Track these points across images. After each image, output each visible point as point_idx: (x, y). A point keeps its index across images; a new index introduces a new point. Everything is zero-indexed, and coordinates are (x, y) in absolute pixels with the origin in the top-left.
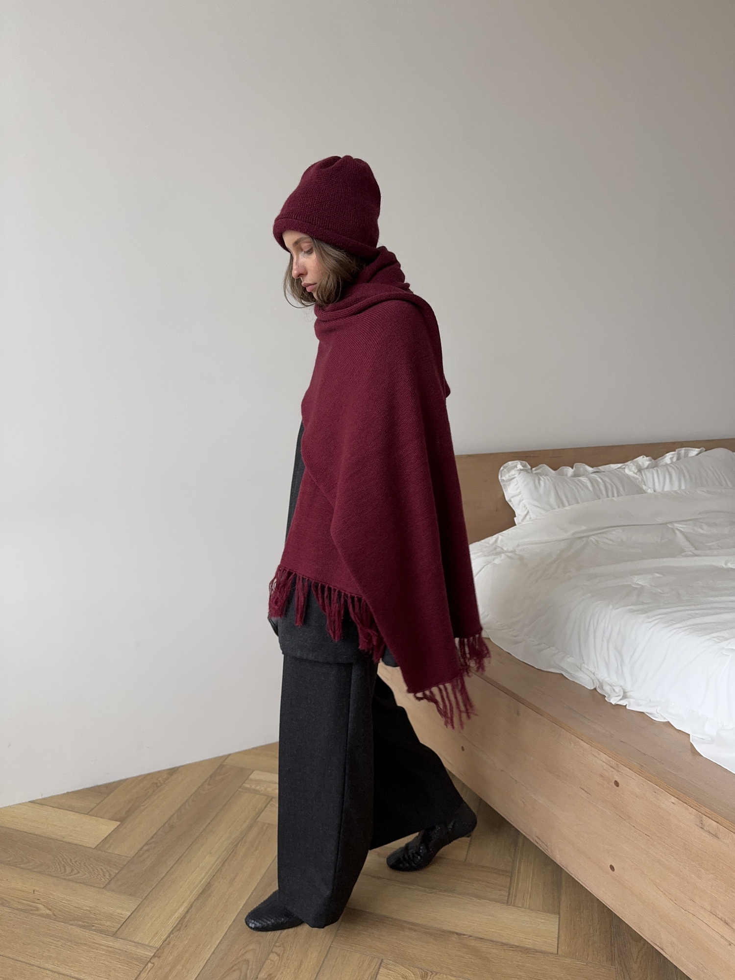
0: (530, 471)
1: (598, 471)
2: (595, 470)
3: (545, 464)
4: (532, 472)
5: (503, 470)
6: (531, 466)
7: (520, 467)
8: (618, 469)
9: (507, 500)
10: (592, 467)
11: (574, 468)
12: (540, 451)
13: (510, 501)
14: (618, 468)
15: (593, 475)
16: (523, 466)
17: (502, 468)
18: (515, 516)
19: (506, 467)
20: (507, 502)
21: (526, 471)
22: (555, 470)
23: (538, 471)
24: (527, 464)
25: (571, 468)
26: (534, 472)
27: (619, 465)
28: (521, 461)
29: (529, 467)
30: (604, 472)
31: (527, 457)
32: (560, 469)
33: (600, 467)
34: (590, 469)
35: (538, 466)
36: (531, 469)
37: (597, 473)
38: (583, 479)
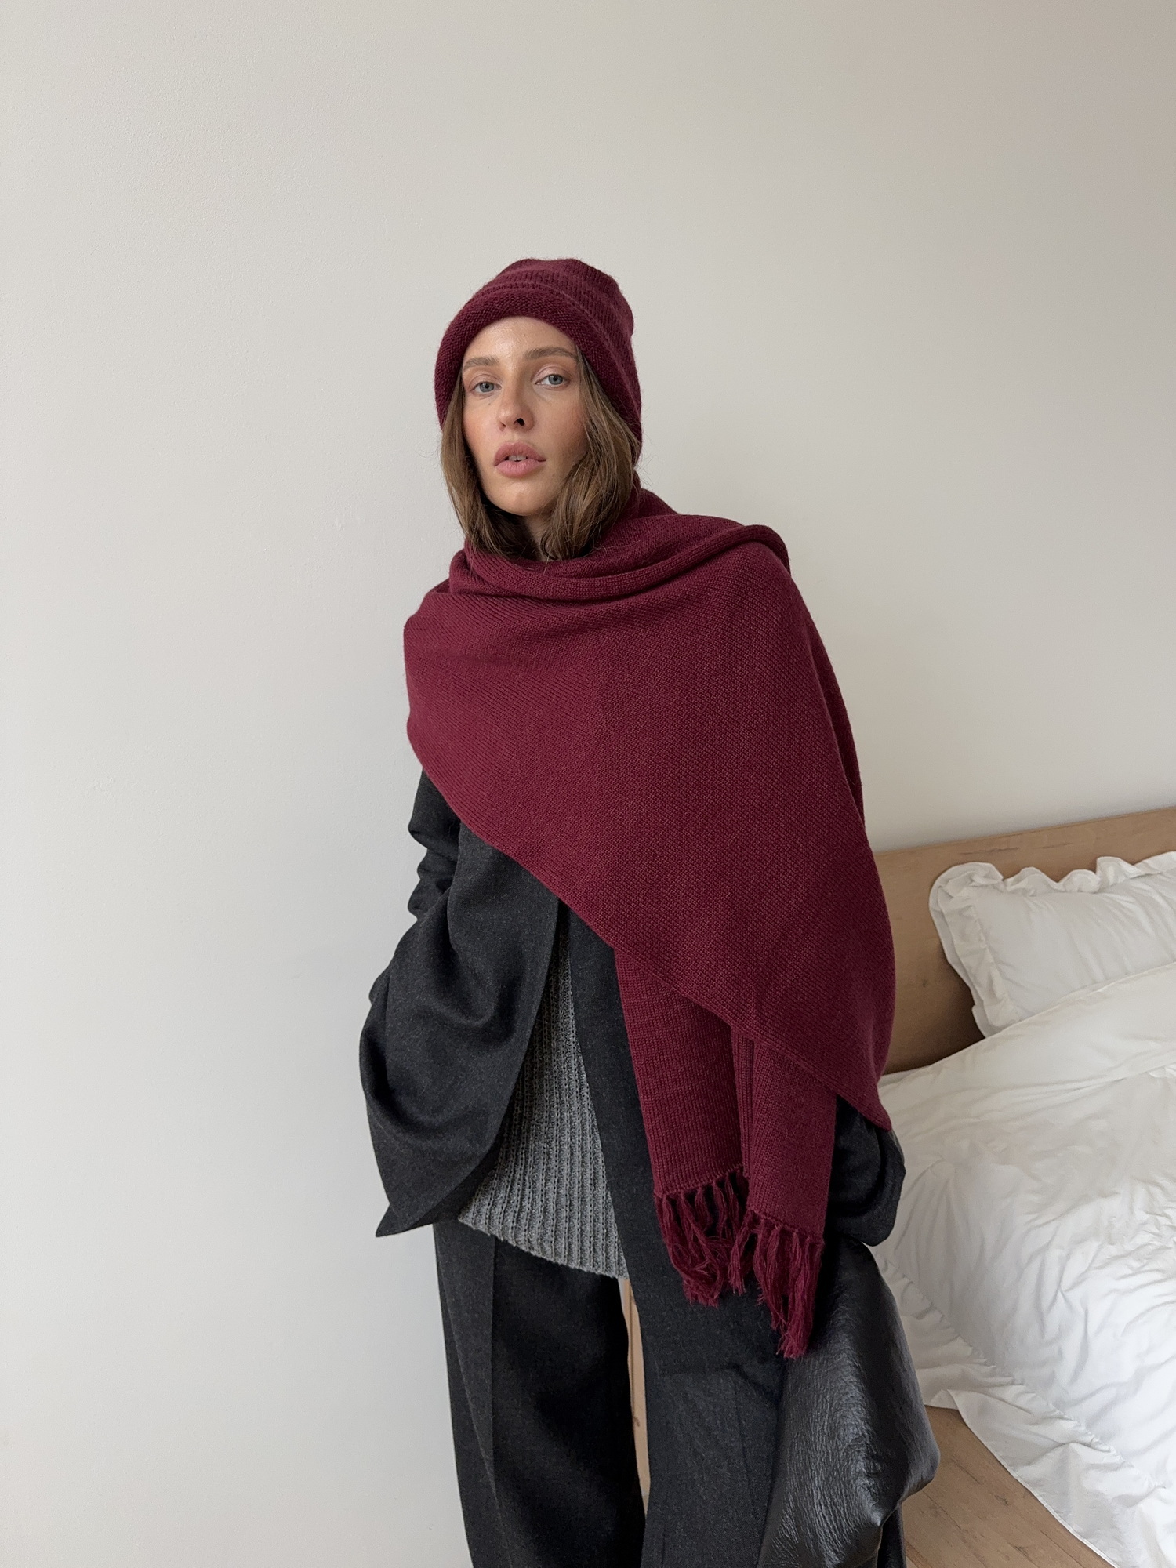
0: (1002, 886)
1: (1150, 872)
2: (1143, 873)
3: (1035, 867)
4: (1006, 885)
5: (940, 887)
6: (1001, 873)
7: (979, 879)
9: (949, 961)
10: (1133, 863)
11: (1099, 871)
12: (1021, 834)
13: (960, 963)
15: (1139, 884)
16: (986, 877)
17: (937, 883)
18: (974, 1004)
19: (947, 881)
20: (949, 964)
21: (994, 887)
22: (1057, 881)
23: (1022, 885)
24: (994, 869)
25: (1091, 872)
26: (1010, 888)
28: (982, 863)
29: (1001, 877)
30: (1161, 873)
31: (992, 851)
32: (1069, 876)
33: (1147, 861)
34: (1132, 870)
35: (1018, 872)
36: (1003, 880)
37: (1145, 879)
38: (1123, 900)
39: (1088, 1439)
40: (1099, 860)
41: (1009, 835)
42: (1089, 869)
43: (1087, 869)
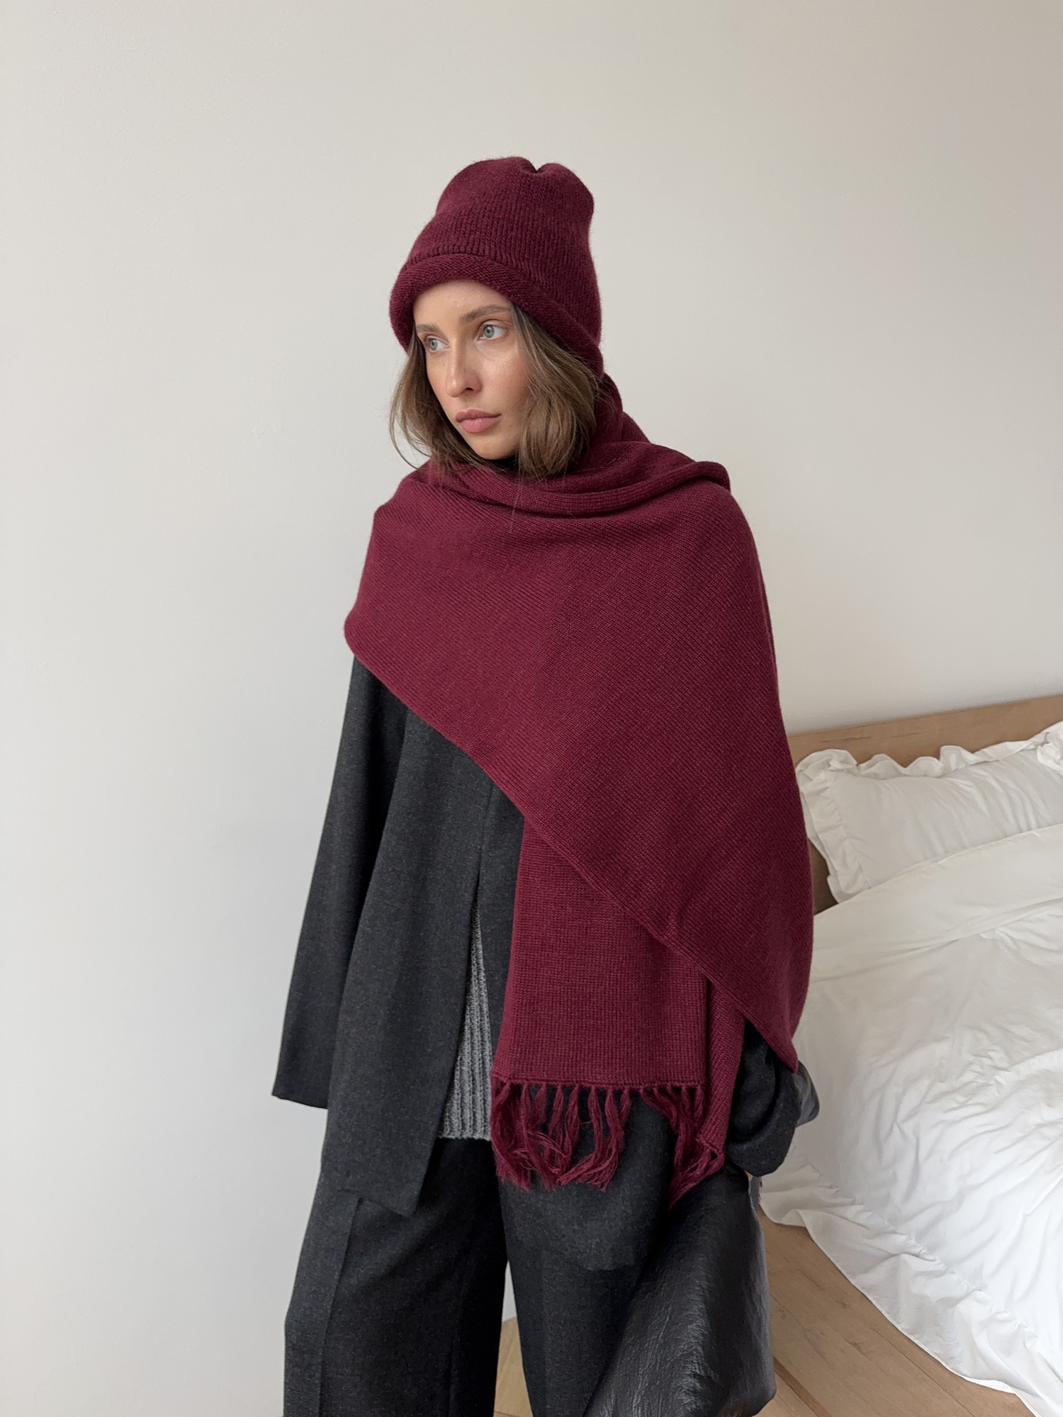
0: (856, 771)
1: (986, 760)
2: (981, 760)
3: (886, 754)
4: (859, 770)
6: (855, 759)
7: (835, 764)
8: (1021, 753)
10: (973, 752)
11: (942, 758)
12: (873, 725)
13: (818, 838)
14: (1022, 750)
15: (979, 771)
16: (842, 762)
18: (828, 874)
19: (807, 766)
21: (849, 771)
22: (905, 767)
23: (873, 770)
24: (849, 755)
25: (935, 759)
26: (863, 772)
27: (1023, 744)
28: (837, 750)
29: (855, 762)
30: (997, 761)
31: (847, 740)
32: (915, 762)
33: (984, 750)
34: (971, 758)
35: (870, 759)
36: (857, 765)
37: (983, 766)
38: (963, 783)
39: (916, 1251)
40: (943, 748)
41: (863, 726)
42: (934, 757)
43: (931, 756)
